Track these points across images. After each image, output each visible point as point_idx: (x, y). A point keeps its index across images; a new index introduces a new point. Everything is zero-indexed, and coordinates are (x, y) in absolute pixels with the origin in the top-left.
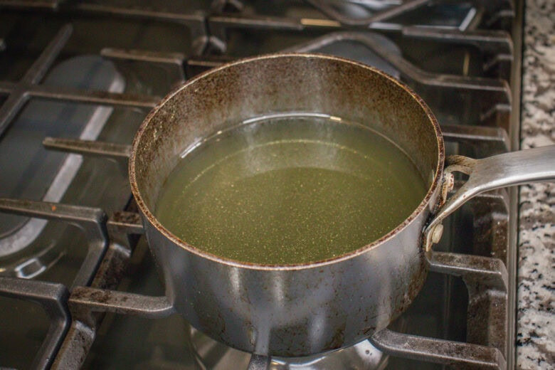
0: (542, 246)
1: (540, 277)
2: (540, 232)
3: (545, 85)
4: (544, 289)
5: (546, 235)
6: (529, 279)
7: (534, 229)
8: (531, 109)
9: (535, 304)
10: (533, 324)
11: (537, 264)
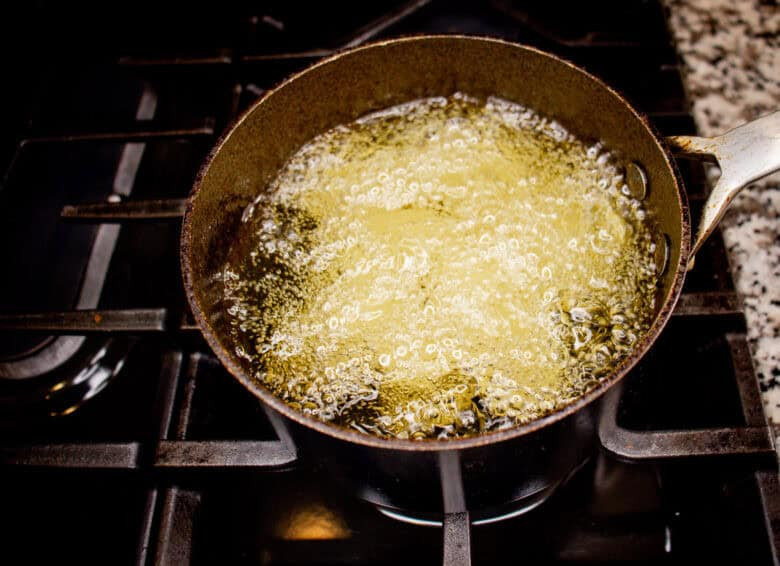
0: (756, 248)
1: (764, 290)
2: (749, 228)
3: (697, 28)
4: (774, 307)
5: (757, 231)
6: (753, 296)
7: (740, 224)
8: (692, 62)
9: (768, 329)
10: (773, 358)
11: (756, 274)
